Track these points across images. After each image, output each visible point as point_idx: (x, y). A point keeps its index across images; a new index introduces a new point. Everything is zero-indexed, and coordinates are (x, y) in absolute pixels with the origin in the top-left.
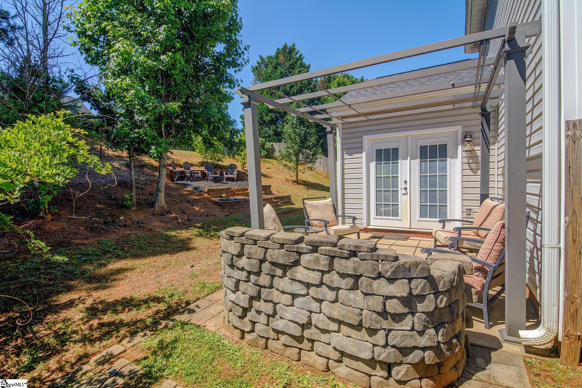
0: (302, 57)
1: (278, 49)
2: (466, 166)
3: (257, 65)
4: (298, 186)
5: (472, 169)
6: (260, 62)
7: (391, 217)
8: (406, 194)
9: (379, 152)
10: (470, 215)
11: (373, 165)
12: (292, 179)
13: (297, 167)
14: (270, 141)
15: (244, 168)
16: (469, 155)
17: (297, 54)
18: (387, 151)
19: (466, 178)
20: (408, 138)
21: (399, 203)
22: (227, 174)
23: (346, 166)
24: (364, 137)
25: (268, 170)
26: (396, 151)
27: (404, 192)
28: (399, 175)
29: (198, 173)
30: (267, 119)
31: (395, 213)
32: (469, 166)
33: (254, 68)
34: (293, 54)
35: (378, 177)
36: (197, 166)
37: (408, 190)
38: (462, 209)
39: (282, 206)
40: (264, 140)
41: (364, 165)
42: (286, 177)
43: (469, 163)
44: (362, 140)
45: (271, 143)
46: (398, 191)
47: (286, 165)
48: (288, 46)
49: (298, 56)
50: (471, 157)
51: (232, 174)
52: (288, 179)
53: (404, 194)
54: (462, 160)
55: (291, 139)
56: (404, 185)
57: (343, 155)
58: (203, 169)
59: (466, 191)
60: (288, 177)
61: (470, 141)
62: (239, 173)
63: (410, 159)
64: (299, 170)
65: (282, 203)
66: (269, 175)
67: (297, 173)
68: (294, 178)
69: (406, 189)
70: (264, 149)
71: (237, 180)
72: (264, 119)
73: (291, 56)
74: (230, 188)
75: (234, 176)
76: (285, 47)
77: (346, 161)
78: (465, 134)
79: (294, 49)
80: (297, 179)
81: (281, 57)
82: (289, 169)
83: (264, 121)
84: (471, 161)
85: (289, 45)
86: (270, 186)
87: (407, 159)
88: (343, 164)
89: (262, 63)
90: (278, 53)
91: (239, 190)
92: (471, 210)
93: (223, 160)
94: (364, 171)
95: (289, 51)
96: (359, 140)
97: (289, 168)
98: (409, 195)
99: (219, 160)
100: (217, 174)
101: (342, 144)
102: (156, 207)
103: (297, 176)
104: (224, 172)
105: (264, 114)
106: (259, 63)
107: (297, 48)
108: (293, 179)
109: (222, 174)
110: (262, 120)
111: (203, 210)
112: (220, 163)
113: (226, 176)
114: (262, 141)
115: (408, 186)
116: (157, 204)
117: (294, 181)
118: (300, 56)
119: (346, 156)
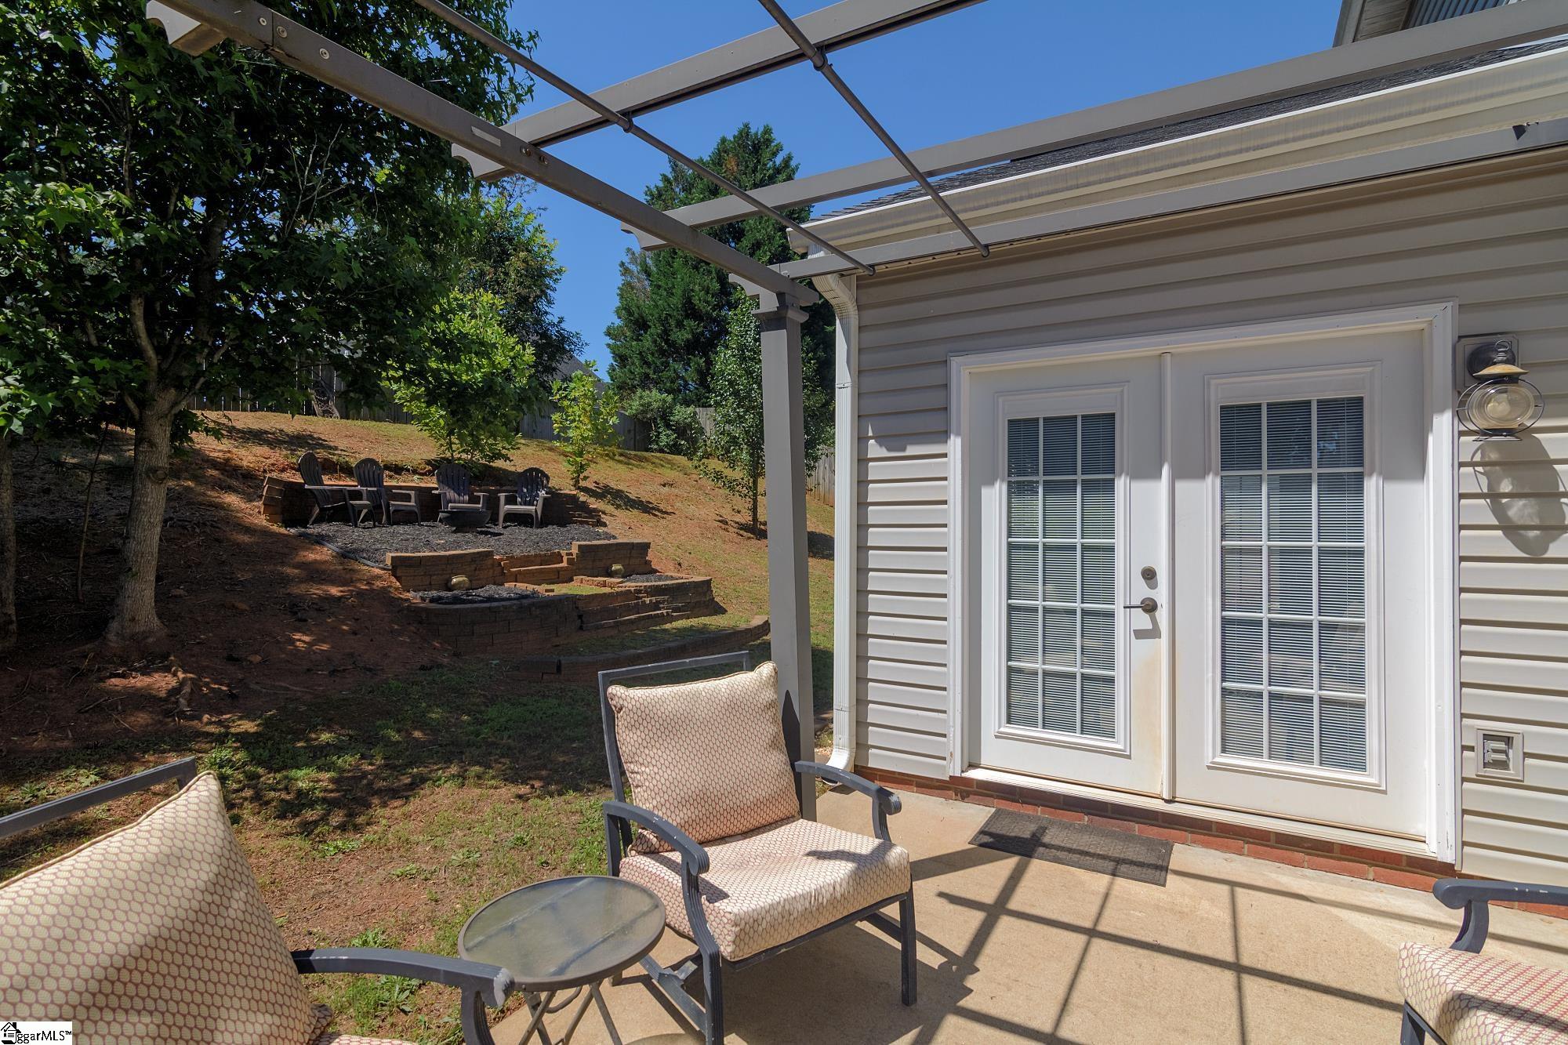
0: (793, 164)
1: (724, 140)
2: (1481, 511)
3: (661, 184)
4: (754, 541)
5: (1511, 530)
6: (670, 176)
7: (1076, 738)
8: (1153, 633)
9: (1021, 431)
10: (1503, 765)
11: (994, 497)
12: (738, 518)
13: (755, 483)
14: (687, 403)
15: (582, 484)
16: (1494, 456)
17: (775, 154)
18: (1061, 425)
19: (1478, 574)
20: (1161, 367)
21: (1119, 673)
22: (511, 500)
23: (874, 493)
24: (955, 362)
25: (666, 489)
26: (1103, 425)
27: (1142, 620)
28: (1119, 542)
29: (407, 498)
30: (681, 336)
31: (1098, 721)
32: (1498, 510)
33: (652, 195)
34: (766, 154)
35: (1018, 547)
36: (415, 472)
37: (1162, 615)
38: (1459, 731)
39: (672, 619)
40: (670, 398)
41: (954, 489)
42: (723, 512)
43: (1493, 496)
44: (948, 376)
45: (691, 409)
46: (1110, 615)
47: (718, 476)
48: (753, 131)
49: (779, 160)
50: (1507, 465)
51: (530, 503)
52: (729, 518)
53: (1140, 634)
54: (1456, 480)
55: (736, 394)
56: (1142, 589)
57: (861, 440)
58: (431, 483)
59: (1478, 637)
60: (727, 514)
61: (1512, 379)
62: (555, 497)
63: (1175, 477)
64: (760, 489)
65: (675, 610)
66: (661, 507)
67: (755, 501)
68: (746, 518)
69: (1150, 607)
70: (668, 426)
71: (543, 524)
72: (672, 337)
73: (759, 161)
74: (489, 554)
75: (535, 509)
76: (745, 133)
77: (874, 470)
78: (1470, 345)
79: (768, 142)
80: (755, 519)
81: (731, 164)
82: (731, 488)
83: (671, 344)
84: (1506, 487)
85: (756, 129)
86: (647, 546)
87: (1159, 476)
88: (862, 483)
89: (676, 179)
90: (723, 150)
91: (527, 560)
92: (1508, 740)
93: (510, 454)
94: (954, 513)
95: (754, 146)
96: (932, 376)
97: (731, 486)
98: (1164, 641)
99: (498, 456)
100: (476, 500)
101: (860, 395)
102: (112, 637)
103: (754, 510)
104: (502, 495)
105: (673, 323)
106: (665, 179)
107: (777, 137)
108: (743, 521)
109: (492, 503)
110: (667, 341)
111: (325, 647)
112: (499, 464)
113: (505, 508)
114: (664, 401)
115: (1161, 595)
116: (114, 625)
117: (743, 527)
118: (787, 161)
119: (874, 449)
